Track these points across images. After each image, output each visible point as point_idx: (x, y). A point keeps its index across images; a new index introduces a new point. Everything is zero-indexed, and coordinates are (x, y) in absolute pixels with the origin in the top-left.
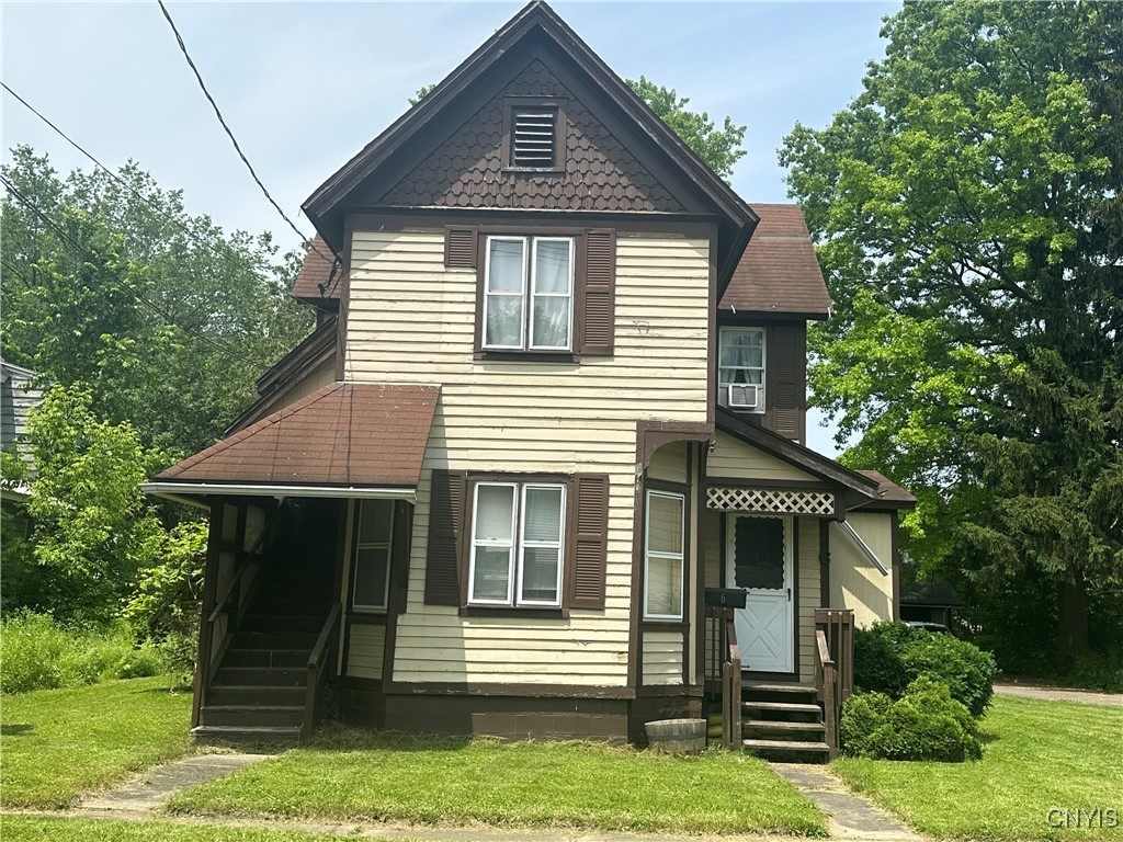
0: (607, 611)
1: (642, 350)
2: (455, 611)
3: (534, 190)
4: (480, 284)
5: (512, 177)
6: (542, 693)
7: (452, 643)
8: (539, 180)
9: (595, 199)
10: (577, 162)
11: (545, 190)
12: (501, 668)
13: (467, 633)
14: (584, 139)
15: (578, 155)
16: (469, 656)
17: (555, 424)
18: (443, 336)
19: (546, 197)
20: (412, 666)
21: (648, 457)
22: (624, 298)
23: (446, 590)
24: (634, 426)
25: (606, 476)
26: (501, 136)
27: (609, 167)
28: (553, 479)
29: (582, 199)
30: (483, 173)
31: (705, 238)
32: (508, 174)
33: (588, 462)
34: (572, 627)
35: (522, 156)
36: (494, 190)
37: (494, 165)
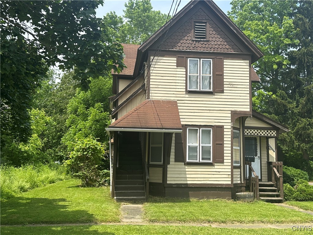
0: (225, 163)
1: (231, 91)
2: (183, 163)
3: (200, 45)
4: (186, 72)
5: (195, 42)
6: (208, 186)
7: (183, 173)
8: (202, 43)
9: (217, 49)
10: (212, 38)
11: (204, 46)
12: (196, 179)
13: (187, 170)
14: (214, 31)
15: (212, 36)
16: (188, 176)
17: (208, 111)
18: (177, 86)
19: (204, 48)
20: (172, 179)
21: (234, 121)
22: (226, 77)
23: (180, 158)
24: (230, 112)
25: (223, 126)
26: (191, 30)
27: (221, 40)
28: (209, 127)
29: (214, 48)
30: (186, 40)
31: (248, 60)
32: (194, 41)
33: (218, 122)
34: (215, 168)
35: (197, 36)
36: (190, 45)
37: (189, 38)
